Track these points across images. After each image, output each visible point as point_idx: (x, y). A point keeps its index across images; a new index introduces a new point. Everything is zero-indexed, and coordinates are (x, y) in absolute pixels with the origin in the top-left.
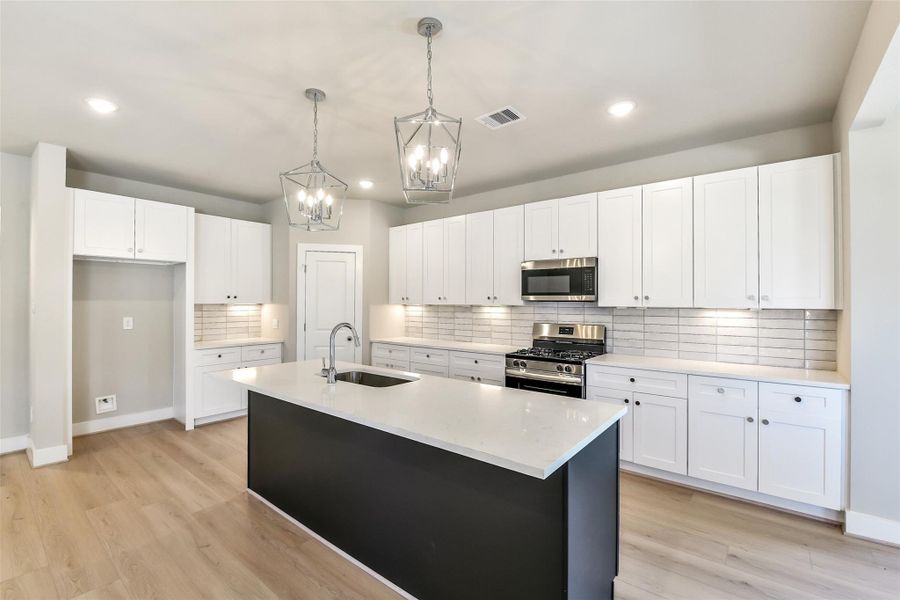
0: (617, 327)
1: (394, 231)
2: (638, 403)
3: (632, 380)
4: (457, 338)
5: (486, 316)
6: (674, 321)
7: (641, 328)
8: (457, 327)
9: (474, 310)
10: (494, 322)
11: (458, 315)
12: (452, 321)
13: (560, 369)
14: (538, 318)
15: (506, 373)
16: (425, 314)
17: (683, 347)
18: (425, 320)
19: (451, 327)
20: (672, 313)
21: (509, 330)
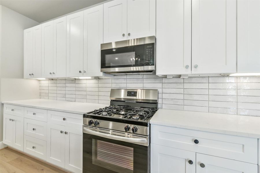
0: (165, 91)
1: (26, 31)
2: (202, 165)
3: (196, 142)
4: (67, 99)
5: (84, 85)
6: (206, 86)
7: (182, 91)
8: (67, 92)
9: (77, 82)
10: (88, 89)
11: (67, 85)
12: (64, 89)
13: (127, 129)
14: (114, 86)
15: (83, 130)
16: (50, 85)
17: (212, 104)
18: (50, 88)
19: (64, 92)
20: (205, 80)
21: (97, 93)
